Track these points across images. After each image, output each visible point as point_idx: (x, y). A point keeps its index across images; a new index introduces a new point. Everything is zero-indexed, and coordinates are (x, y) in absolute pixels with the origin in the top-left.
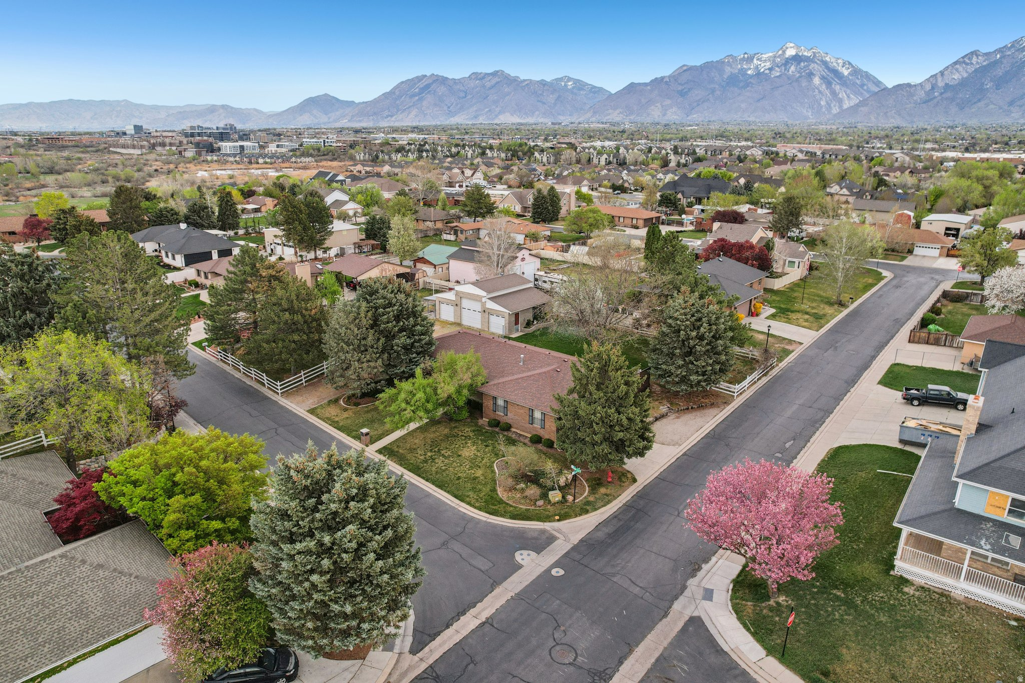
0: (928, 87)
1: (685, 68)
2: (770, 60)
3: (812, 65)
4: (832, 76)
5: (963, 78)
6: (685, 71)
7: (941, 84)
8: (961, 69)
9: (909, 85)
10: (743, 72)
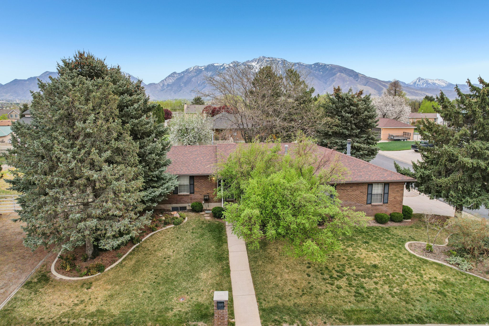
0: (162, 85)
5: (173, 82)
9: (154, 84)
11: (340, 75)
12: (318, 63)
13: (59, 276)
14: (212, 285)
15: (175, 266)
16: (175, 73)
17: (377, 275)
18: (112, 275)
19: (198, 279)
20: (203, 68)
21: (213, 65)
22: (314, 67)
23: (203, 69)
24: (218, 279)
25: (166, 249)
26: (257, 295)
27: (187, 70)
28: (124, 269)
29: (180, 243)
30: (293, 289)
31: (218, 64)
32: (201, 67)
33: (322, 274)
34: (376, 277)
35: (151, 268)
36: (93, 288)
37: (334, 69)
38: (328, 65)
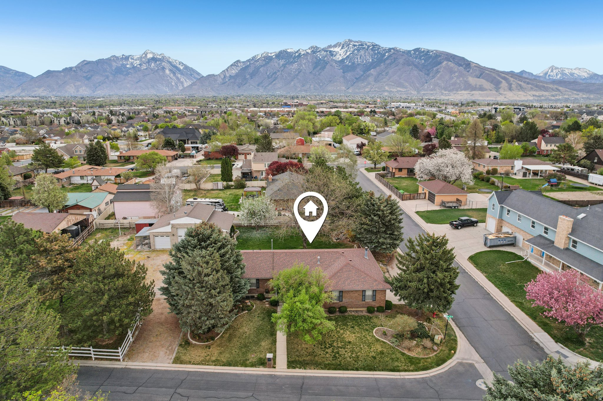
0: (222, 76)
1: (85, 62)
2: (139, 60)
3: (163, 64)
4: (175, 69)
5: (236, 73)
6: (86, 64)
7: (228, 75)
8: (235, 68)
9: (213, 75)
10: (124, 66)
11: (446, 64)
12: (419, 48)
13: (194, 342)
14: (267, 349)
15: (249, 338)
16: (238, 61)
17: (349, 347)
18: (219, 342)
19: (260, 345)
20: (273, 54)
21: (285, 51)
22: (414, 54)
23: (274, 57)
24: (270, 346)
25: (244, 328)
26: (287, 355)
27: (254, 58)
28: (224, 339)
29: (251, 324)
30: (305, 353)
31: (292, 50)
32: (271, 53)
33: (321, 345)
34: (347, 348)
35: (237, 339)
36: (211, 348)
37: (440, 56)
38: (433, 51)
